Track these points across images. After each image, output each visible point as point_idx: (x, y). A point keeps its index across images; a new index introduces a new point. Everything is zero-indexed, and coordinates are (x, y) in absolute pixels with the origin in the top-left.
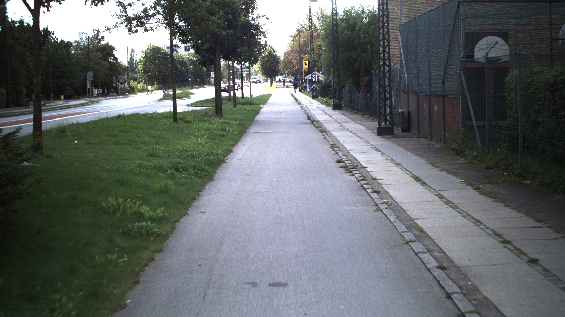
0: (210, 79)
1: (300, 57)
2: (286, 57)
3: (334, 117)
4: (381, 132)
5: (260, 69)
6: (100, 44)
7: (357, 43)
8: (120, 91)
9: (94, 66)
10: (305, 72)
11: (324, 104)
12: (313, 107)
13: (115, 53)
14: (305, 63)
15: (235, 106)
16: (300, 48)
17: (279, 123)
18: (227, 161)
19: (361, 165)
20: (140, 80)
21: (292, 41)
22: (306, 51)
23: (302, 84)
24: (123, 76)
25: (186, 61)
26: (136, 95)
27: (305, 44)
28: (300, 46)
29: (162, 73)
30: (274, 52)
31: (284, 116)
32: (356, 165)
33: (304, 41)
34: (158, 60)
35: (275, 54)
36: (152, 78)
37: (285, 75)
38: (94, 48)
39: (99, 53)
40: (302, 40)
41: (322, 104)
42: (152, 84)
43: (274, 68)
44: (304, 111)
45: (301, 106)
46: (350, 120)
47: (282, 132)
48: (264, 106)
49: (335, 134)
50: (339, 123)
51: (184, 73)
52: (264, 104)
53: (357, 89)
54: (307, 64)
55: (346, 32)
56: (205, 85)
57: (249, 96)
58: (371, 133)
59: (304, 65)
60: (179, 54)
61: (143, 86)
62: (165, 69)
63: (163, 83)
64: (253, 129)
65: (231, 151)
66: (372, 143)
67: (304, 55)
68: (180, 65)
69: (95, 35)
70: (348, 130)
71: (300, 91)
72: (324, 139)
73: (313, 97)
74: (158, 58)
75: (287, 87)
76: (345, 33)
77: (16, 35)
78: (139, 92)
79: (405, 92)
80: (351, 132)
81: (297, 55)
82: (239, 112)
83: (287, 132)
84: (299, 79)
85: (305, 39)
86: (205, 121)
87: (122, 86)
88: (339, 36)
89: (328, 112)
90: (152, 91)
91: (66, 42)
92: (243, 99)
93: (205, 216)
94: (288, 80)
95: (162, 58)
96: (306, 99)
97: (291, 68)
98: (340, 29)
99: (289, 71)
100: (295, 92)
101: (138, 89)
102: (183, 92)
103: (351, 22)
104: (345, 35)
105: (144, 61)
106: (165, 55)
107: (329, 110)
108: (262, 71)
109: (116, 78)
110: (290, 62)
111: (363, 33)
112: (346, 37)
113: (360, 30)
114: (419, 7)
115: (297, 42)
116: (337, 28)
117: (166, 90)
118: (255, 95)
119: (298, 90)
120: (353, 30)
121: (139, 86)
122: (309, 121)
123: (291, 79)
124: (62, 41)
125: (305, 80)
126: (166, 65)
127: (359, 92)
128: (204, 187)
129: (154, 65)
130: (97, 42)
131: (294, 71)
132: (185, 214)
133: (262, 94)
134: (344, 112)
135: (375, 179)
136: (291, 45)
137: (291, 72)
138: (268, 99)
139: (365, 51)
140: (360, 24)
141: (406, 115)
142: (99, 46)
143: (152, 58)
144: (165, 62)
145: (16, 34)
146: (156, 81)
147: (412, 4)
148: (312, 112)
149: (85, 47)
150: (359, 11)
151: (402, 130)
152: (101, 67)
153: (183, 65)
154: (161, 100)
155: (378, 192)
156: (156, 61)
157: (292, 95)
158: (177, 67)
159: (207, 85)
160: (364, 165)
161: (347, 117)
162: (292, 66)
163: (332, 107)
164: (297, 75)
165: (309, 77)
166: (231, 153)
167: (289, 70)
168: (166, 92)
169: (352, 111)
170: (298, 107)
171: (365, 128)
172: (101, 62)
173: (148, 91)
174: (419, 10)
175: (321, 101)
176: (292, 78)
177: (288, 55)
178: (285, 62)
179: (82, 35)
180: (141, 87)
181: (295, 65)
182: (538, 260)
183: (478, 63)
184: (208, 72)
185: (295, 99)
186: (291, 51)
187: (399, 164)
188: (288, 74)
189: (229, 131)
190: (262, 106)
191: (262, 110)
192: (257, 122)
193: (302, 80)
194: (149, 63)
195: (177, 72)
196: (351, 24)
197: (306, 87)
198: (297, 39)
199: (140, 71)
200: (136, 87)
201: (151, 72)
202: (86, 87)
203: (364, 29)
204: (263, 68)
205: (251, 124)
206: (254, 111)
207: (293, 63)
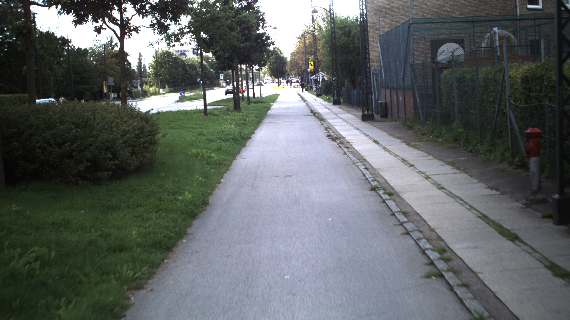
0: (219, 81)
1: (306, 58)
2: (293, 58)
3: (333, 110)
4: (365, 118)
5: (267, 71)
6: (114, 51)
7: (351, 48)
8: (134, 94)
9: (110, 72)
10: (311, 72)
11: (326, 101)
12: (317, 103)
13: (128, 58)
14: (311, 64)
15: (249, 104)
16: (305, 49)
17: (287, 115)
18: (252, 138)
19: (343, 137)
20: (152, 84)
21: (298, 42)
22: (311, 52)
23: (308, 84)
24: (136, 80)
25: (195, 64)
26: (149, 98)
27: (310, 45)
28: (305, 48)
29: (173, 76)
30: (281, 53)
31: (291, 111)
32: (339, 137)
33: (310, 42)
34: (169, 64)
35: (282, 55)
36: (163, 81)
37: (292, 76)
38: (109, 54)
39: (114, 59)
40: (307, 41)
41: (325, 101)
42: (164, 88)
43: (281, 69)
44: (309, 107)
45: (306, 103)
46: (345, 112)
47: (290, 122)
48: (274, 104)
49: (330, 121)
50: (336, 114)
51: (194, 76)
52: (273, 102)
53: (353, 86)
54: (313, 64)
55: (343, 38)
56: (215, 87)
57: (260, 96)
58: (358, 120)
59: (310, 66)
60: (189, 58)
61: (155, 89)
62: (176, 73)
63: (174, 86)
64: (266, 120)
65: (254, 133)
66: (355, 126)
67: (309, 55)
68: (190, 68)
69: (109, 42)
70: (341, 118)
71: (306, 90)
72: (321, 124)
73: (318, 95)
74: (168, 62)
75: (294, 87)
76: (341, 39)
77: (45, 46)
78: (151, 95)
79: (383, 87)
80: (343, 119)
81: (303, 56)
82: (253, 109)
83: (294, 122)
84: (306, 79)
85: (310, 41)
86: (229, 114)
87: (136, 90)
88: (337, 42)
89: (328, 107)
90: (164, 94)
91: (83, 49)
92: (254, 99)
93: (246, 160)
94: (295, 80)
95: (173, 61)
96: (311, 97)
97: (297, 69)
98: (337, 36)
99: (296, 72)
100: (303, 92)
101: (150, 93)
102: (196, 94)
103: (347, 30)
104: (342, 41)
105: (155, 65)
106: (175, 59)
107: (330, 105)
108: (270, 72)
109: (130, 83)
110: (296, 63)
111: (357, 38)
112: (342, 42)
113: (354, 36)
114: (399, 18)
115: (302, 43)
116: (335, 35)
117: (182, 93)
118: (265, 94)
119: (304, 89)
120: (348, 36)
121: (152, 89)
122: (312, 114)
123: (298, 80)
124: (79, 48)
125: (311, 80)
126: (177, 69)
127: (354, 89)
128: (241, 149)
129: (165, 69)
130: (111, 48)
131: (301, 71)
132: (235, 159)
133: (270, 94)
134: (343, 107)
135: (349, 143)
136: (297, 47)
137: (297, 73)
138: (277, 99)
139: (359, 54)
140: (354, 31)
141: (384, 105)
142: (113, 52)
143: (162, 62)
144: (176, 66)
145: (44, 44)
146: (168, 84)
147: (393, 16)
148: (315, 107)
149: (100, 53)
150: (354, 19)
151: (381, 116)
152: (116, 72)
153: (192, 68)
154: (178, 101)
155: (348, 148)
156: (166, 65)
157: (299, 95)
158: (187, 71)
159: (216, 87)
160: (344, 137)
161: (343, 110)
162: (298, 66)
163: (332, 103)
164: (303, 75)
165: (314, 77)
166: (254, 134)
167: (296, 70)
168: (183, 94)
169: (349, 106)
170: (304, 104)
171: (355, 117)
172: (116, 68)
173: (160, 94)
174: (399, 21)
175: (325, 98)
176: (299, 78)
177: (294, 56)
178: (292, 63)
179: (96, 42)
180: (153, 91)
181: (302, 66)
182: (414, 165)
183: (441, 64)
184: (217, 75)
185: (302, 98)
186: (297, 53)
187: (368, 136)
188: (295, 74)
189: (249, 121)
190: (272, 104)
191: (272, 107)
192: (269, 115)
193: (308, 80)
194: (160, 68)
195: (187, 75)
196: (347, 31)
197: (312, 87)
198: (302, 40)
199: (151, 76)
200: (149, 90)
201: (162, 76)
202: (103, 92)
203: (358, 35)
204: (270, 69)
205: (265, 117)
206: (266, 107)
207: (299, 64)
